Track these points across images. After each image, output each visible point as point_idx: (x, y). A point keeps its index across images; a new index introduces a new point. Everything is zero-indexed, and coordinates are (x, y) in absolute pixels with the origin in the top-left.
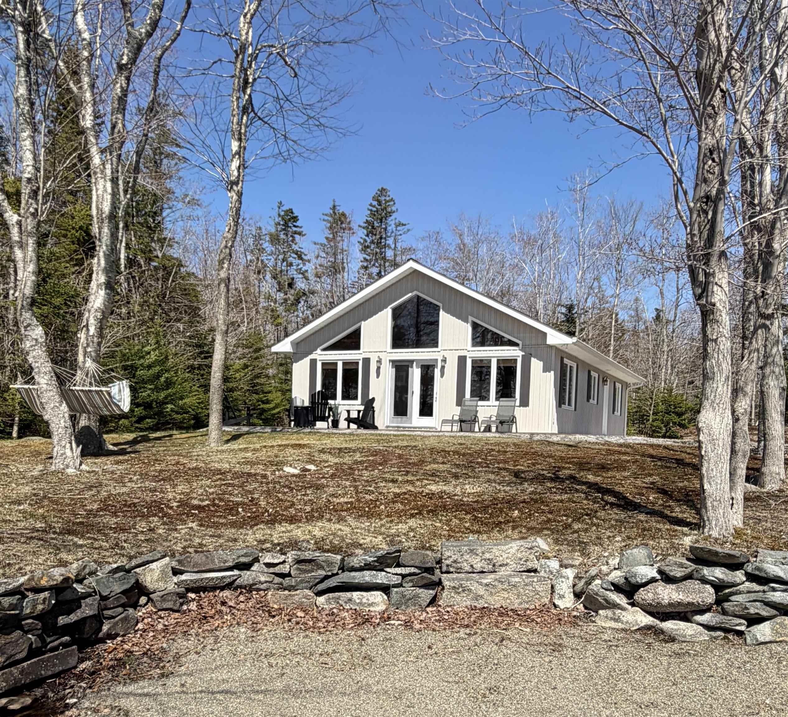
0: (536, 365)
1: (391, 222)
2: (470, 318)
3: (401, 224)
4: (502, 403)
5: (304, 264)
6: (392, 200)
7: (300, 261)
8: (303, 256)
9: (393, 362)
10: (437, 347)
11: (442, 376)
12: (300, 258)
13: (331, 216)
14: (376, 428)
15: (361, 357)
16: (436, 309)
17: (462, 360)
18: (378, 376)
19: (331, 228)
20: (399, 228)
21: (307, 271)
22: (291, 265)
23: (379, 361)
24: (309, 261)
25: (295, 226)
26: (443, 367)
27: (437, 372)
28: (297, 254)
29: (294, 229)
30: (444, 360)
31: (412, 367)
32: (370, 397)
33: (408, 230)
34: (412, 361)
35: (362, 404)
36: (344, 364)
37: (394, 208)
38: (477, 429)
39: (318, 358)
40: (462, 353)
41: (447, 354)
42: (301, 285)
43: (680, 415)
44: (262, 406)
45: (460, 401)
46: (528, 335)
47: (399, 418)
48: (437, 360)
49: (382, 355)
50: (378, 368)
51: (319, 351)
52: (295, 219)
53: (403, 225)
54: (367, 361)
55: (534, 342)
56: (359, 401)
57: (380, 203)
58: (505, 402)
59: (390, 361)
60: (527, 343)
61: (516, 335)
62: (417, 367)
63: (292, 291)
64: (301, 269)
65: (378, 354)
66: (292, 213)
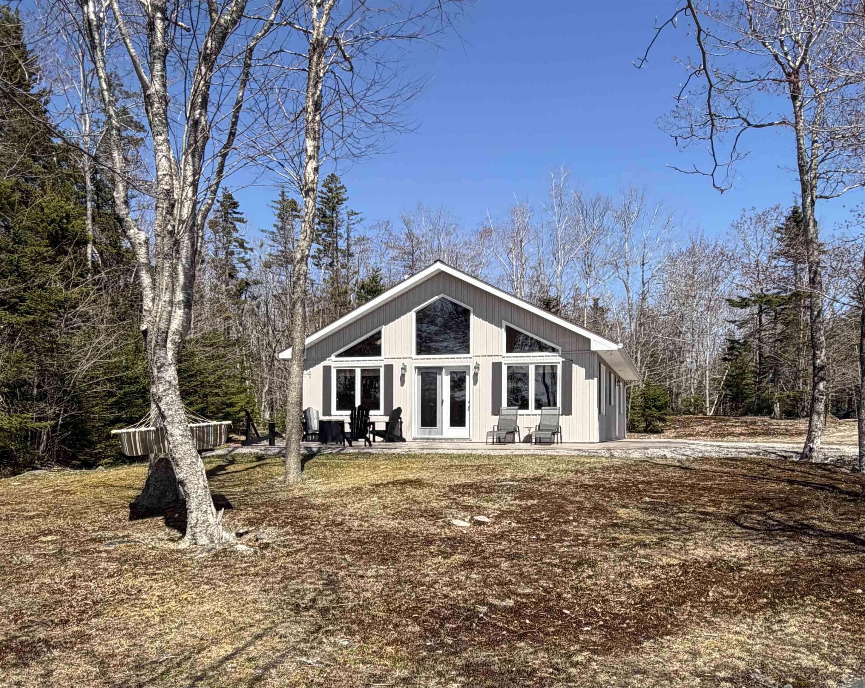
0: (578, 372)
1: (343, 210)
2: (504, 323)
3: (353, 213)
4: (544, 412)
5: (246, 253)
6: (342, 187)
7: (242, 250)
8: (245, 244)
9: (419, 369)
10: (468, 353)
11: (475, 383)
12: (242, 246)
13: (280, 203)
14: (404, 440)
15: (382, 364)
16: (466, 313)
17: (497, 367)
18: (402, 384)
19: (280, 215)
20: (351, 217)
21: (249, 260)
22: (232, 253)
23: (404, 369)
24: (251, 250)
25: (235, 212)
26: (476, 374)
27: (469, 380)
28: (238, 242)
29: (235, 216)
30: (477, 367)
31: (440, 374)
32: (395, 407)
33: (362, 219)
34: (440, 368)
35: (385, 415)
36: (363, 371)
37: (344, 196)
38: (517, 440)
39: (333, 365)
40: (497, 360)
41: (480, 360)
42: (242, 275)
43: (659, 408)
44: (227, 410)
45: (496, 410)
46: (567, 340)
47: (427, 429)
48: (469, 366)
49: (407, 362)
50: (403, 376)
51: (333, 357)
52: (235, 205)
53: (356, 214)
54: (389, 369)
55: (574, 348)
56: (382, 411)
57: (330, 191)
58: (546, 410)
59: (416, 368)
60: (567, 348)
61: (555, 341)
62: (446, 375)
63: (234, 281)
64: (243, 258)
65: (403, 361)
66: (232, 198)
